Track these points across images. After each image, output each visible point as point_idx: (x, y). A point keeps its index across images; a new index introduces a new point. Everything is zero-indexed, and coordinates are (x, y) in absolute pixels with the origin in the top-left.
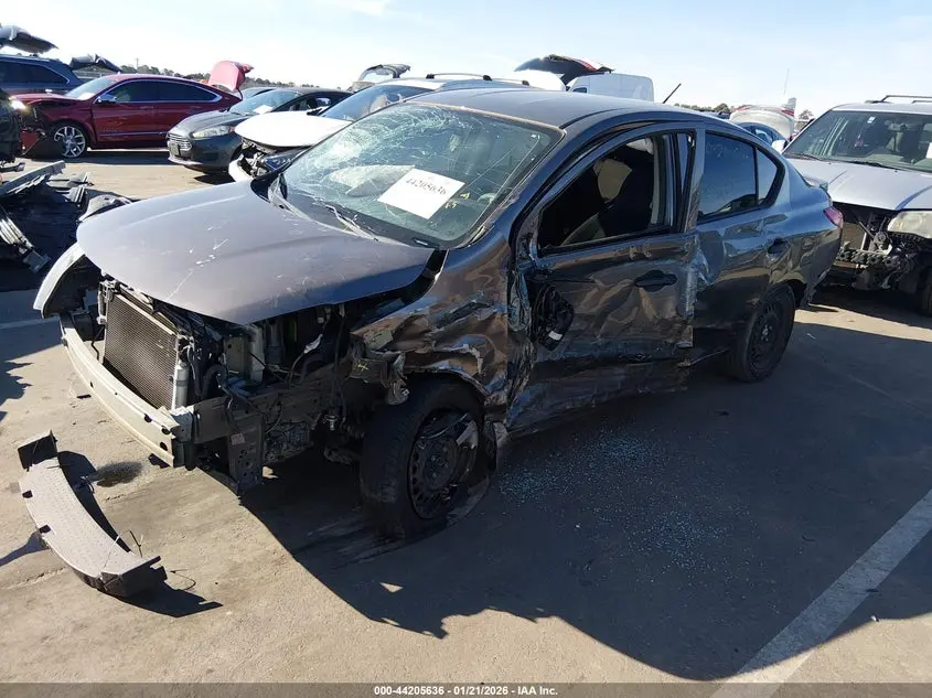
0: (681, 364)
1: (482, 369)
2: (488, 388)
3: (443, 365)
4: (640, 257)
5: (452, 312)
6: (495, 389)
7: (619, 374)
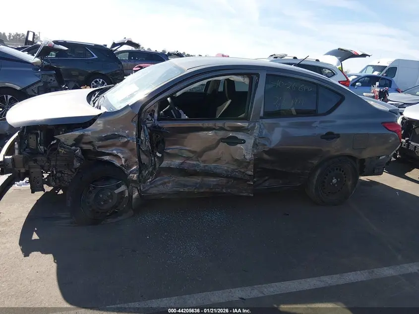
0: (248, 183)
1: (125, 163)
2: (129, 171)
3: (107, 158)
4: (222, 129)
5: (103, 136)
6: (131, 172)
7: (212, 180)
